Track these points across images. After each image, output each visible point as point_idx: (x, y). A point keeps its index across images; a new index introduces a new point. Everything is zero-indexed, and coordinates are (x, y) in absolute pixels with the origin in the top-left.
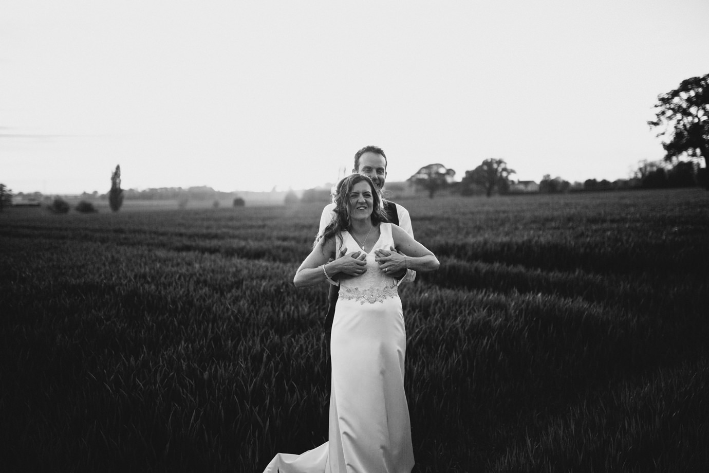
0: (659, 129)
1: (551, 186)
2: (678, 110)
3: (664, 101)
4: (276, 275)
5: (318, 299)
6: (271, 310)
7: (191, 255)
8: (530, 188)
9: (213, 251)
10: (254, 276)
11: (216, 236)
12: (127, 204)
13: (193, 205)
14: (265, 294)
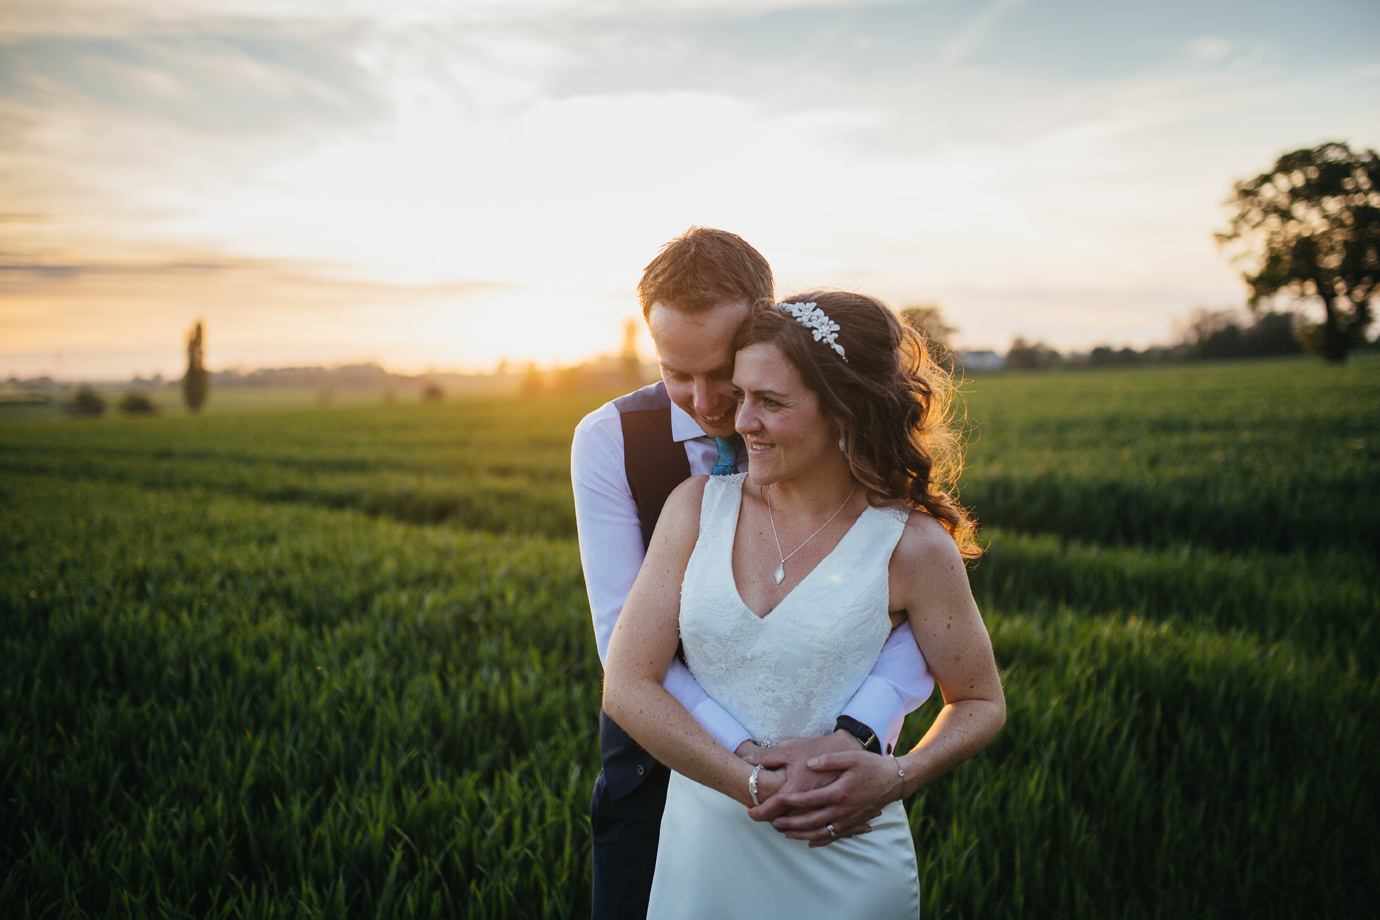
0: (1236, 247)
1: (1027, 359)
2: (1272, 209)
3: (1247, 193)
4: (464, 573)
5: (567, 648)
6: (437, 684)
7: (284, 514)
8: (989, 362)
9: (338, 502)
10: (411, 576)
11: (362, 467)
12: (217, 400)
13: (345, 398)
14: (429, 636)
